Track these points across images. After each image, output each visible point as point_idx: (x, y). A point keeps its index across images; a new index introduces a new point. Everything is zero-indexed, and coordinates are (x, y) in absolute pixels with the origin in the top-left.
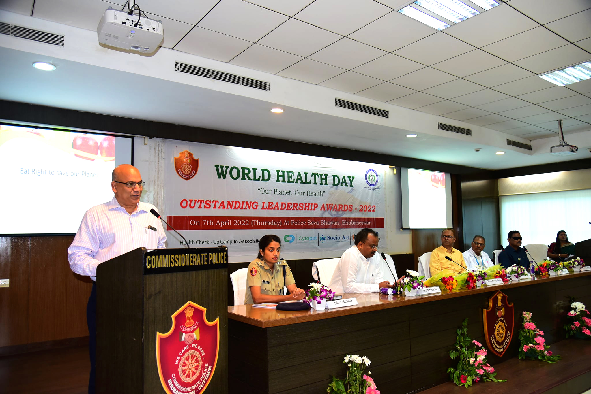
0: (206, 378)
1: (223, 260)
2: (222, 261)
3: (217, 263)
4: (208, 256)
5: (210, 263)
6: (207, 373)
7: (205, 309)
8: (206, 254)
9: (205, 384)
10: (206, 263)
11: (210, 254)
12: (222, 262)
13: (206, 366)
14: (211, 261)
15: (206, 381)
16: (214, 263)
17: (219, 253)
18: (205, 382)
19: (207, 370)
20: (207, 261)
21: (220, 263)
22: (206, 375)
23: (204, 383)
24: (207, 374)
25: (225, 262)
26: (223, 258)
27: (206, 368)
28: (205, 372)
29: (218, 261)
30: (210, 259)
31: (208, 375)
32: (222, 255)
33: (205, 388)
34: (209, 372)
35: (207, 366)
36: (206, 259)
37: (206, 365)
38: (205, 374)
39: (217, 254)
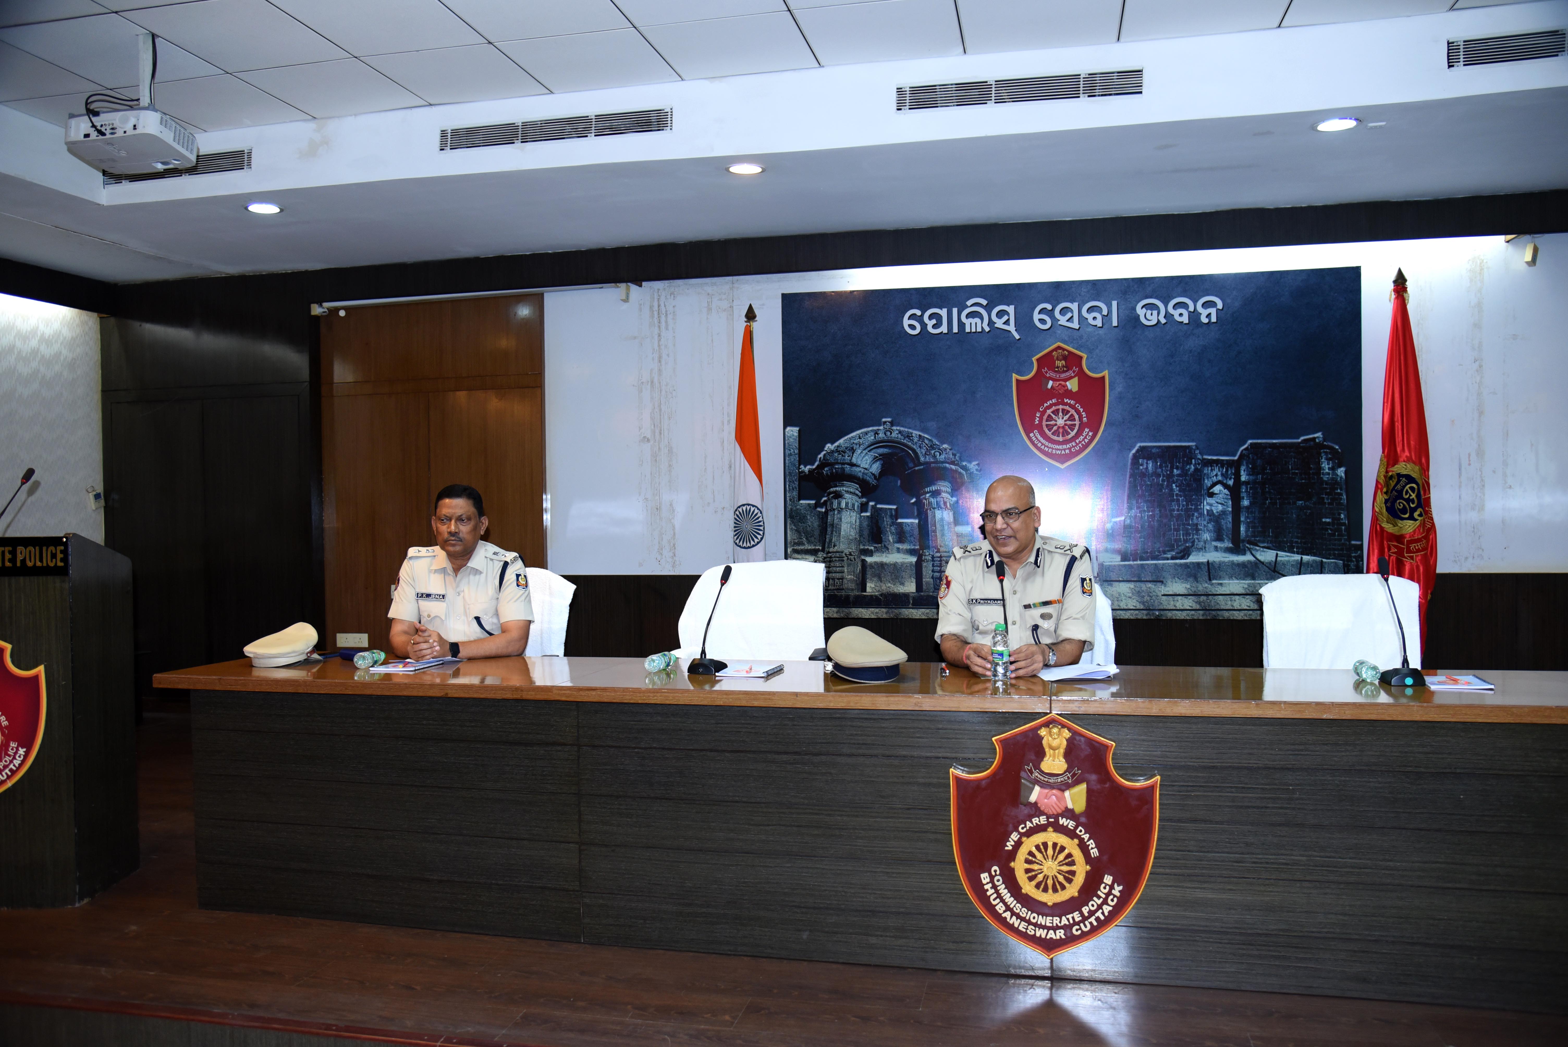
0: (11, 766)
1: (54, 560)
2: (52, 561)
3: (39, 564)
4: (13, 553)
5: (18, 564)
6: (14, 758)
7: (8, 647)
8: (11, 549)
9: (9, 777)
10: (8, 564)
11: (20, 549)
12: (52, 565)
13: (11, 745)
14: (23, 561)
15: (11, 770)
16: (30, 564)
17: (44, 548)
18: (9, 773)
19: (16, 753)
20: (13, 560)
21: (45, 564)
22: (11, 762)
23: (6, 773)
24: (15, 761)
25: (60, 564)
26: (54, 556)
27: (12, 749)
28: (9, 756)
29: (41, 560)
30: (20, 557)
31: (17, 762)
32: (52, 551)
33: (9, 784)
34: (20, 757)
35: (16, 746)
36: (8, 556)
37: (13, 745)
38: (11, 759)
39: (37, 548)
